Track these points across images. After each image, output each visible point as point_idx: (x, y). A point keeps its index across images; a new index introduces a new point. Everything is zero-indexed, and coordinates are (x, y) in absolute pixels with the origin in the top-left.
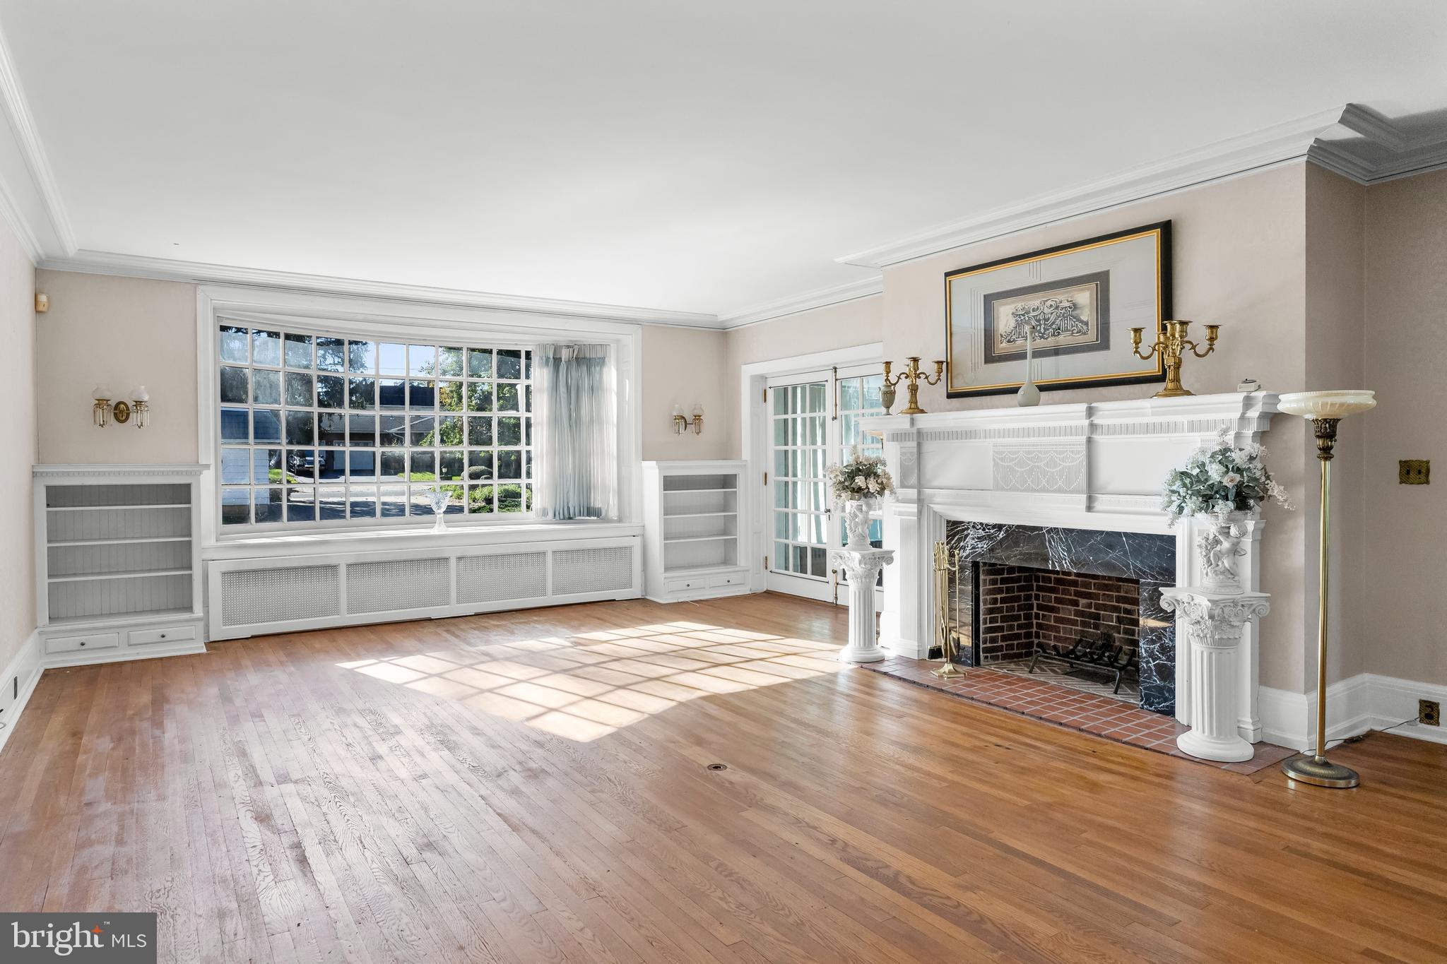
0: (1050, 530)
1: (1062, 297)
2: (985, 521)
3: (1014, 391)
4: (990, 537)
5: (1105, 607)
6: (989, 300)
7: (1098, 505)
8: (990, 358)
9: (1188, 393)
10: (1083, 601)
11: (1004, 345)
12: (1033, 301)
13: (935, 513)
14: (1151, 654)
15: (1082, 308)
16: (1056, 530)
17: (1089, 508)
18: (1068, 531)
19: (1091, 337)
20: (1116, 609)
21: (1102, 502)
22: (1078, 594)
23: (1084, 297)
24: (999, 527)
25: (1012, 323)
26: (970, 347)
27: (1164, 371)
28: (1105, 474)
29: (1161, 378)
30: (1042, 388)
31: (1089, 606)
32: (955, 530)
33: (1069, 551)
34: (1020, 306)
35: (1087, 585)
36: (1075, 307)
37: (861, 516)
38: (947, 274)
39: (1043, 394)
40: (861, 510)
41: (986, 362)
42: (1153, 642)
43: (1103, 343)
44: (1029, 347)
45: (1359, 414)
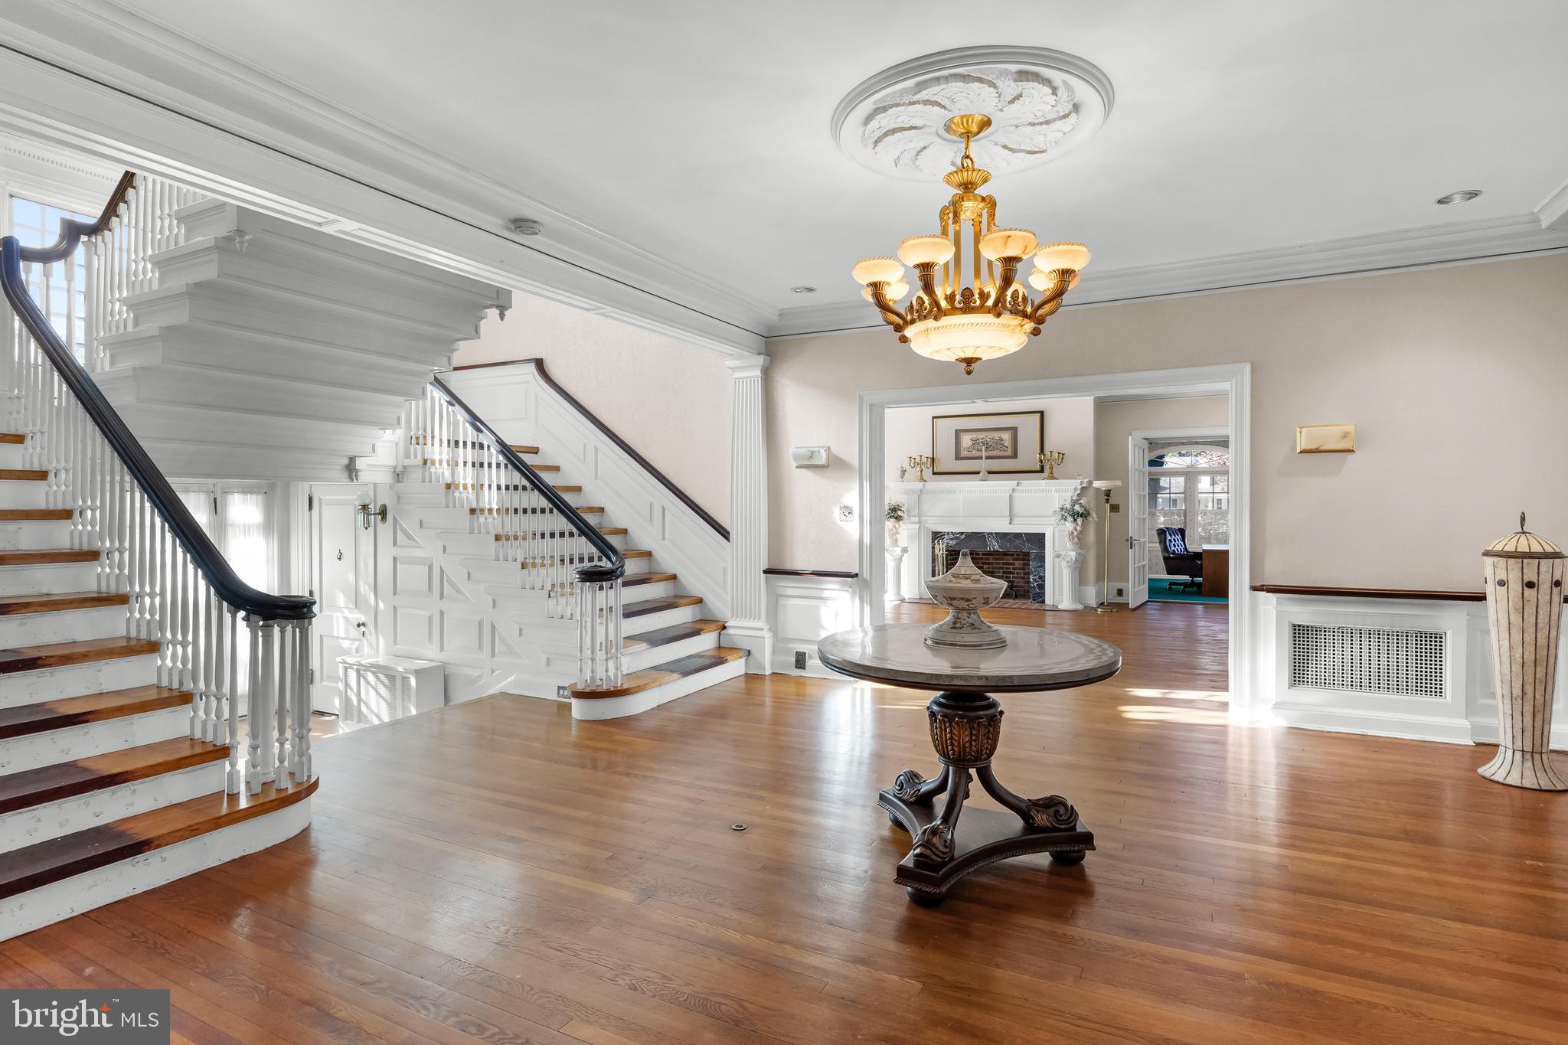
0: (988, 534)
1: (996, 435)
2: (954, 531)
3: (978, 473)
4: (956, 538)
5: (996, 568)
6: (958, 433)
7: (1014, 522)
8: (958, 457)
9: (1056, 479)
10: (985, 566)
11: (966, 452)
12: (982, 435)
13: (927, 528)
14: (1035, 580)
15: (1005, 440)
16: (991, 533)
17: (1010, 523)
18: (997, 534)
19: (1009, 453)
20: (1002, 568)
21: (1016, 520)
22: (983, 563)
23: (1006, 437)
24: (962, 533)
25: (970, 443)
26: (946, 450)
27: (1042, 467)
28: (1017, 509)
29: (1042, 471)
30: (989, 473)
31: (989, 568)
32: (936, 536)
33: (998, 542)
34: (974, 436)
35: (987, 559)
36: (1002, 440)
37: (895, 530)
38: (934, 418)
39: (990, 475)
40: (895, 527)
41: (956, 459)
42: (1036, 575)
43: (1015, 456)
44: (984, 454)
45: (1116, 488)
